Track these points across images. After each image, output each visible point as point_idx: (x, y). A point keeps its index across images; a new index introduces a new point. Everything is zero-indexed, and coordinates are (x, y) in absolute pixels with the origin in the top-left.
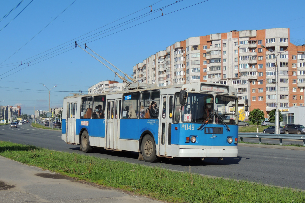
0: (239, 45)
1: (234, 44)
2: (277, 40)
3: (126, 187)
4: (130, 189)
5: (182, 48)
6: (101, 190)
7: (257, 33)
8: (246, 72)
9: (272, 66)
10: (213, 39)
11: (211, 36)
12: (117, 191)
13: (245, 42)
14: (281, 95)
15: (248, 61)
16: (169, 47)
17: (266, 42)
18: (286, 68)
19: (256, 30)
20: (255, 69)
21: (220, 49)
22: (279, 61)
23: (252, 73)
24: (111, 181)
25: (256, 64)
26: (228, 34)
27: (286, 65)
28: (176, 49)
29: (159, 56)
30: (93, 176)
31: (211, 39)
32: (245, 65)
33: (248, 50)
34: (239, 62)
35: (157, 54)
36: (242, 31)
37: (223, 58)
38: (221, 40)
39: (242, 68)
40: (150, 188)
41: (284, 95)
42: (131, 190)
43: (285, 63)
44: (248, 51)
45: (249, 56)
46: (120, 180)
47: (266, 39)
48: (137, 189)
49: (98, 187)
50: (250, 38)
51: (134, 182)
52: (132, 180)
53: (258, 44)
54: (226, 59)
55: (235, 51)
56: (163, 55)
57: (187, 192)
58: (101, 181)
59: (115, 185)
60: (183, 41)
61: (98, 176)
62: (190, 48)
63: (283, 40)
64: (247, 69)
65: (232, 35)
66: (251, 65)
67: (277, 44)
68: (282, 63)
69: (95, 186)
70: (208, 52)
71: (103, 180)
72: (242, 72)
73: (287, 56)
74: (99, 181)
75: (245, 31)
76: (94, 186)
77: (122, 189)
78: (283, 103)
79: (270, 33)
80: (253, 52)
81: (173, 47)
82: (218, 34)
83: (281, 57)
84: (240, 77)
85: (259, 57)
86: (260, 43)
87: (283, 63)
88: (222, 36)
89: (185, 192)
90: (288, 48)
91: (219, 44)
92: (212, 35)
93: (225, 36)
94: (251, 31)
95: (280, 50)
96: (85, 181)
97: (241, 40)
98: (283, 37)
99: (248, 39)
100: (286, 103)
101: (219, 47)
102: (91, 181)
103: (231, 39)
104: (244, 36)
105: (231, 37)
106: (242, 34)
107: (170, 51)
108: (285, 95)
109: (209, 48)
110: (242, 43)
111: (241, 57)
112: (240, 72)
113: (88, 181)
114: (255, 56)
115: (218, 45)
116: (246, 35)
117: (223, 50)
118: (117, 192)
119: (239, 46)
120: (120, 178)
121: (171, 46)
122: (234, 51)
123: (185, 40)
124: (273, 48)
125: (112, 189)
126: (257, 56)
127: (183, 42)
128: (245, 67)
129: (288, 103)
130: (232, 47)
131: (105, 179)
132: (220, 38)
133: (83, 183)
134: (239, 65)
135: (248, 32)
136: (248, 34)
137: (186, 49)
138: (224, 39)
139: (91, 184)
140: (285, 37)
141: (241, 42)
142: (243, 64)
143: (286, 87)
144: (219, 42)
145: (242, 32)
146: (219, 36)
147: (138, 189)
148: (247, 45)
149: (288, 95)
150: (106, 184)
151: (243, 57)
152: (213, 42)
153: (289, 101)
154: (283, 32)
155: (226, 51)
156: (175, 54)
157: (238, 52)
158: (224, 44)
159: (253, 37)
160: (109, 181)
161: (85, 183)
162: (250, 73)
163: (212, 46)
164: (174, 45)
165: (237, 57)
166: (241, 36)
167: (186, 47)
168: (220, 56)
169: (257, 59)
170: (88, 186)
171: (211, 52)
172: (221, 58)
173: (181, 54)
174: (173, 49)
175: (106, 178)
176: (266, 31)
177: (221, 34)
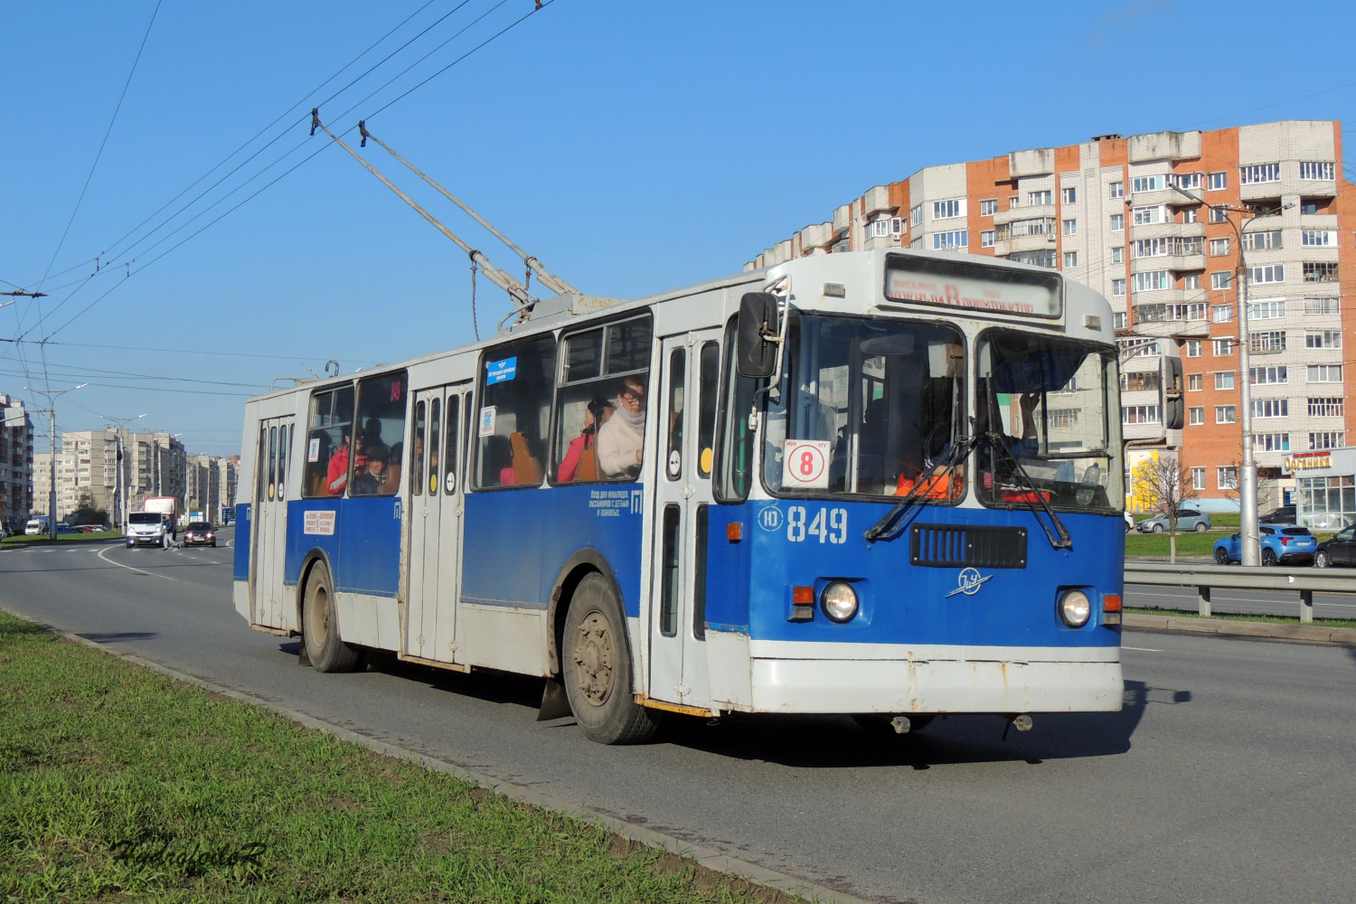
0: (1127, 193)
1: (1107, 189)
2: (1289, 173)
5: (894, 211)
7: (1205, 143)
8: (1162, 306)
9: (1269, 278)
10: (1021, 171)
11: (1013, 159)
13: (1152, 181)
14: (1310, 401)
15: (1162, 260)
16: (845, 210)
17: (1244, 180)
18: (1331, 288)
19: (1200, 132)
20: (1197, 292)
21: (1052, 212)
22: (1301, 259)
23: (1185, 307)
25: (1202, 271)
26: (1083, 148)
27: (1330, 272)
28: (872, 217)
29: (804, 246)
31: (1012, 174)
32: (1155, 277)
33: (1169, 211)
34: (1129, 263)
35: (796, 238)
36: (1141, 137)
37: (1065, 249)
38: (1053, 176)
39: (1142, 288)
41: (1322, 401)
43: (1324, 266)
44: (1167, 219)
45: (1170, 238)
47: (1243, 170)
50: (1175, 163)
53: (1211, 188)
54: (1074, 253)
55: (1114, 217)
56: (820, 243)
60: (899, 184)
62: (929, 209)
63: (1314, 171)
64: (1167, 292)
65: (1101, 153)
66: (1178, 274)
67: (1290, 187)
68: (1311, 265)
70: (1000, 227)
72: (1143, 307)
73: (1333, 236)
75: (1155, 136)
78: (1319, 435)
79: (1256, 143)
80: (1187, 221)
81: (858, 207)
82: (1041, 152)
83: (1305, 242)
84: (1135, 329)
85: (1213, 241)
86: (1218, 185)
87: (1318, 266)
88: (1058, 160)
90: (1338, 203)
91: (1048, 193)
92: (1018, 156)
93: (1068, 159)
94: (1176, 136)
95: (1304, 211)
97: (1136, 172)
98: (1314, 159)
99: (1165, 167)
100: (1334, 435)
101: (1048, 203)
103: (1097, 172)
104: (1149, 156)
105: (1096, 163)
106: (1139, 150)
107: (846, 224)
108: (1329, 401)
109: (1007, 208)
110: (1142, 184)
111: (1140, 242)
112: (1133, 304)
114: (1197, 239)
115: (1043, 194)
116: (1158, 154)
117: (1064, 216)
119: (1128, 198)
121: (851, 206)
122: (1107, 220)
123: (907, 180)
124: (1272, 206)
126: (1205, 238)
127: (901, 189)
128: (1155, 286)
129: (1341, 435)
130: (1101, 205)
132: (1050, 167)
135: (1165, 139)
136: (1165, 147)
137: (913, 214)
138: (1066, 170)
140: (1321, 159)
141: (1137, 182)
142: (1148, 274)
143: (1330, 366)
144: (1048, 183)
145: (1139, 140)
146: (1043, 160)
148: (1162, 192)
149: (1340, 400)
151: (1148, 242)
152: (1020, 182)
153: (1348, 424)
154: (1316, 139)
155: (1074, 221)
156: (867, 234)
157: (1127, 224)
158: (1065, 190)
159: (1186, 160)
162: (1178, 307)
163: (1017, 198)
164: (863, 200)
165: (1123, 244)
166: (1135, 158)
167: (911, 207)
168: (1050, 241)
169: (1204, 250)
171: (1015, 224)
172: (1054, 250)
173: (890, 236)
174: (860, 217)
176: (1240, 134)
177: (1052, 152)
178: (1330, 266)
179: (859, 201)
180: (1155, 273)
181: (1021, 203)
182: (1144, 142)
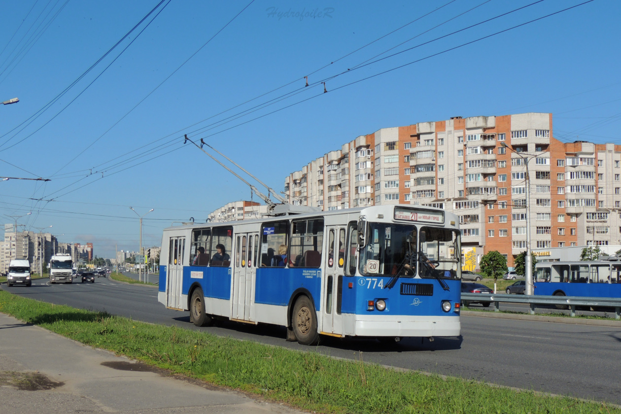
0: (465, 141)
1: (456, 139)
2: (531, 134)
3: (250, 387)
4: (257, 389)
5: (367, 147)
6: (209, 391)
7: (497, 121)
8: (478, 188)
9: (522, 177)
10: (422, 131)
11: (418, 126)
12: (235, 393)
13: (475, 136)
14: (537, 228)
15: (480, 169)
16: (347, 145)
17: (513, 137)
18: (547, 182)
19: (495, 117)
20: (493, 182)
21: (434, 148)
22: (535, 170)
23: (488, 189)
24: (228, 376)
25: (494, 174)
26: (447, 122)
27: (547, 175)
28: (358, 149)
29: (329, 160)
30: (199, 367)
31: (417, 132)
32: (476, 176)
33: (482, 149)
34: (465, 170)
35: (326, 156)
36: (471, 118)
37: (439, 164)
38: (434, 133)
39: (470, 180)
40: (291, 389)
41: (542, 228)
42: (259, 392)
43: (544, 172)
44: (481, 152)
45: (482, 160)
46: (242, 374)
47: (512, 132)
48: (268, 390)
49: (204, 386)
50: (485, 129)
51: (265, 378)
52: (263, 375)
53: (499, 139)
54: (443, 166)
55: (459, 151)
56: (336, 159)
57: (352, 395)
58: (210, 376)
59: (234, 383)
60: (370, 135)
61: (206, 367)
62: (383, 146)
63: (541, 134)
64: (480, 182)
65: (454, 124)
66: (485, 175)
67: (532, 141)
68: (539, 172)
69: (200, 384)
70: (412, 154)
71: (214, 374)
72: (470, 188)
73: (548, 161)
74: (207, 376)
75: (477, 118)
76: (197, 385)
77: (245, 389)
78: (541, 242)
79: (518, 122)
80: (489, 153)
81: (352, 144)
82: (430, 123)
83: (537, 163)
84: (467, 197)
85: (499, 162)
86: (502, 138)
87: (542, 172)
88: (436, 127)
89: (350, 396)
90: (550, 147)
91: (432, 140)
92: (420, 125)
93: (441, 126)
94: (485, 119)
95: (537, 150)
96: (185, 376)
97: (468, 133)
98: (541, 129)
99: (481, 131)
100: (547, 242)
101: (432, 145)
102: (194, 376)
103: (453, 132)
104: (474, 126)
105: (452, 129)
106: (470, 123)
107: (347, 151)
108: (545, 228)
109: (415, 146)
110: (471, 137)
111: (470, 162)
112: (466, 187)
113: (189, 375)
114: (493, 160)
115: (430, 141)
116: (478, 125)
117: (439, 150)
118: (235, 395)
119: (465, 143)
120: (243, 372)
121: (349, 144)
122: (456, 152)
123: (374, 134)
124: (524, 148)
125: (228, 390)
126: (496, 160)
127: (371, 137)
128: (475, 180)
129: (549, 242)
130: (454, 146)
131: (217, 373)
132: (433, 130)
133: (180, 379)
134: (466, 175)
135: (481, 119)
136: (480, 122)
137: (376, 148)
138: (440, 131)
139: (194, 381)
140: (544, 129)
141: (469, 137)
142: (473, 175)
143: (546, 214)
144: (432, 136)
146: (431, 127)
147: (271, 391)
148: (479, 142)
149: (550, 228)
150: (218, 382)
151: (473, 161)
152: (421, 136)
153: (552, 237)
154: (542, 120)
155: (443, 152)
156: (356, 156)
157: (465, 154)
158: (439, 139)
159: (489, 128)
160: (225, 376)
161: (185, 379)
162: (485, 189)
163: (419, 142)
164: (355, 141)
165: (462, 162)
166: (469, 126)
167: (376, 144)
168: (433, 160)
169: (496, 165)
170: (189, 384)
171: (418, 153)
172: (434, 164)
173: (366, 157)
174: (353, 149)
175: (220, 370)
176: (512, 118)
177: (434, 123)
178: (547, 173)
179: (353, 142)
180: (476, 175)
181: (421, 144)
182: (472, 120)
